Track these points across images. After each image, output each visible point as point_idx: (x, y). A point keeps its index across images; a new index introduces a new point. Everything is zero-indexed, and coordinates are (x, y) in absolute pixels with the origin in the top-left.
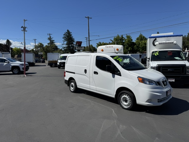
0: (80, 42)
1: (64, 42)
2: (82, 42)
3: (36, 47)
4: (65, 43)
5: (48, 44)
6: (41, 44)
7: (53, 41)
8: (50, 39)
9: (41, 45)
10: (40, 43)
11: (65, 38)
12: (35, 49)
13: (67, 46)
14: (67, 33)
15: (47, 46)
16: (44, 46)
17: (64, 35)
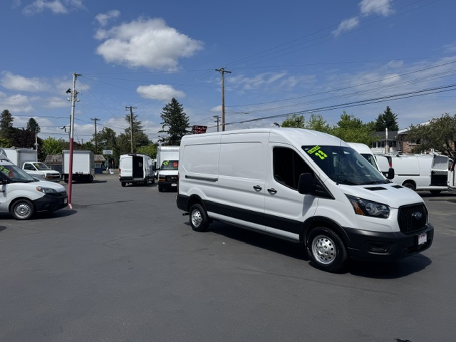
0: (201, 127)
1: (163, 127)
2: (206, 127)
3: (97, 137)
4: (167, 128)
5: (127, 130)
6: (109, 131)
7: (138, 123)
8: (130, 118)
9: (109, 134)
10: (108, 128)
11: (165, 116)
12: (94, 143)
13: (169, 135)
14: (171, 105)
15: (122, 136)
16: (117, 136)
17: (164, 109)
